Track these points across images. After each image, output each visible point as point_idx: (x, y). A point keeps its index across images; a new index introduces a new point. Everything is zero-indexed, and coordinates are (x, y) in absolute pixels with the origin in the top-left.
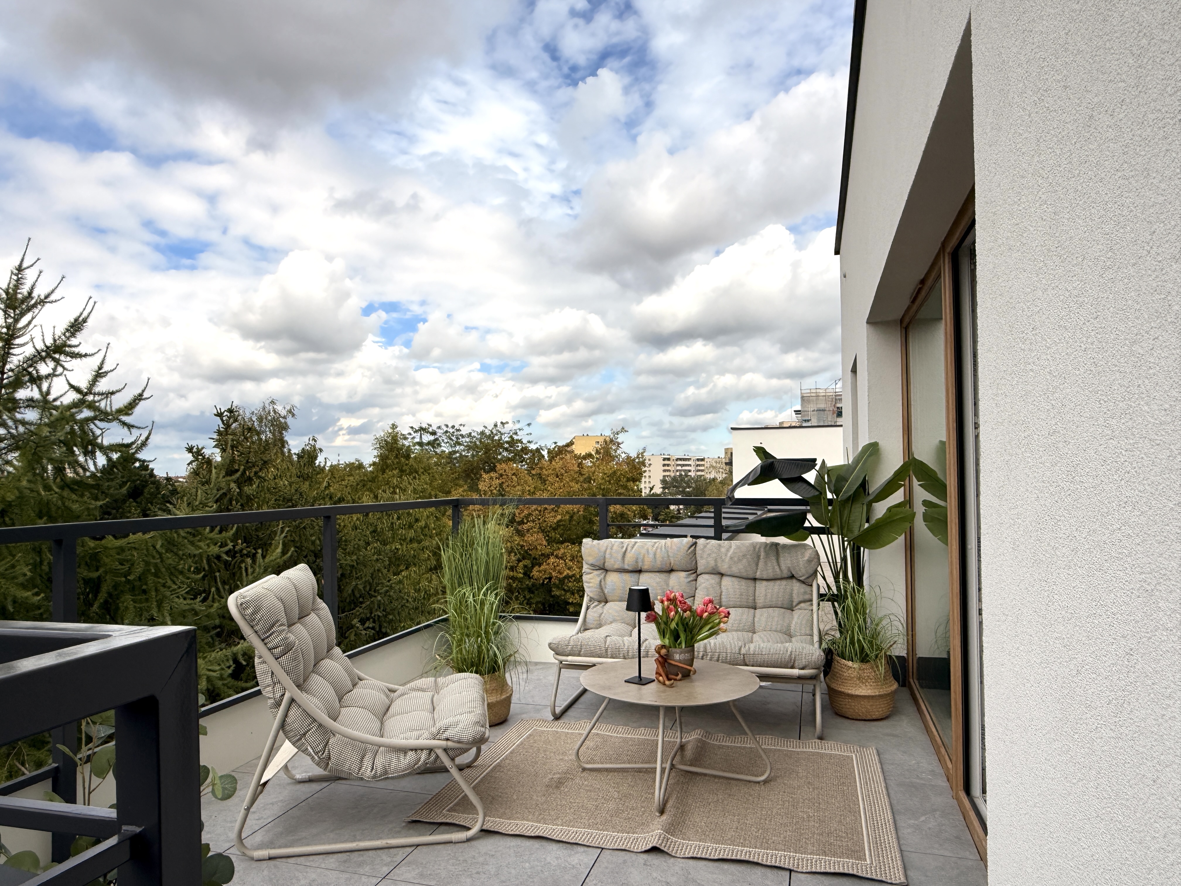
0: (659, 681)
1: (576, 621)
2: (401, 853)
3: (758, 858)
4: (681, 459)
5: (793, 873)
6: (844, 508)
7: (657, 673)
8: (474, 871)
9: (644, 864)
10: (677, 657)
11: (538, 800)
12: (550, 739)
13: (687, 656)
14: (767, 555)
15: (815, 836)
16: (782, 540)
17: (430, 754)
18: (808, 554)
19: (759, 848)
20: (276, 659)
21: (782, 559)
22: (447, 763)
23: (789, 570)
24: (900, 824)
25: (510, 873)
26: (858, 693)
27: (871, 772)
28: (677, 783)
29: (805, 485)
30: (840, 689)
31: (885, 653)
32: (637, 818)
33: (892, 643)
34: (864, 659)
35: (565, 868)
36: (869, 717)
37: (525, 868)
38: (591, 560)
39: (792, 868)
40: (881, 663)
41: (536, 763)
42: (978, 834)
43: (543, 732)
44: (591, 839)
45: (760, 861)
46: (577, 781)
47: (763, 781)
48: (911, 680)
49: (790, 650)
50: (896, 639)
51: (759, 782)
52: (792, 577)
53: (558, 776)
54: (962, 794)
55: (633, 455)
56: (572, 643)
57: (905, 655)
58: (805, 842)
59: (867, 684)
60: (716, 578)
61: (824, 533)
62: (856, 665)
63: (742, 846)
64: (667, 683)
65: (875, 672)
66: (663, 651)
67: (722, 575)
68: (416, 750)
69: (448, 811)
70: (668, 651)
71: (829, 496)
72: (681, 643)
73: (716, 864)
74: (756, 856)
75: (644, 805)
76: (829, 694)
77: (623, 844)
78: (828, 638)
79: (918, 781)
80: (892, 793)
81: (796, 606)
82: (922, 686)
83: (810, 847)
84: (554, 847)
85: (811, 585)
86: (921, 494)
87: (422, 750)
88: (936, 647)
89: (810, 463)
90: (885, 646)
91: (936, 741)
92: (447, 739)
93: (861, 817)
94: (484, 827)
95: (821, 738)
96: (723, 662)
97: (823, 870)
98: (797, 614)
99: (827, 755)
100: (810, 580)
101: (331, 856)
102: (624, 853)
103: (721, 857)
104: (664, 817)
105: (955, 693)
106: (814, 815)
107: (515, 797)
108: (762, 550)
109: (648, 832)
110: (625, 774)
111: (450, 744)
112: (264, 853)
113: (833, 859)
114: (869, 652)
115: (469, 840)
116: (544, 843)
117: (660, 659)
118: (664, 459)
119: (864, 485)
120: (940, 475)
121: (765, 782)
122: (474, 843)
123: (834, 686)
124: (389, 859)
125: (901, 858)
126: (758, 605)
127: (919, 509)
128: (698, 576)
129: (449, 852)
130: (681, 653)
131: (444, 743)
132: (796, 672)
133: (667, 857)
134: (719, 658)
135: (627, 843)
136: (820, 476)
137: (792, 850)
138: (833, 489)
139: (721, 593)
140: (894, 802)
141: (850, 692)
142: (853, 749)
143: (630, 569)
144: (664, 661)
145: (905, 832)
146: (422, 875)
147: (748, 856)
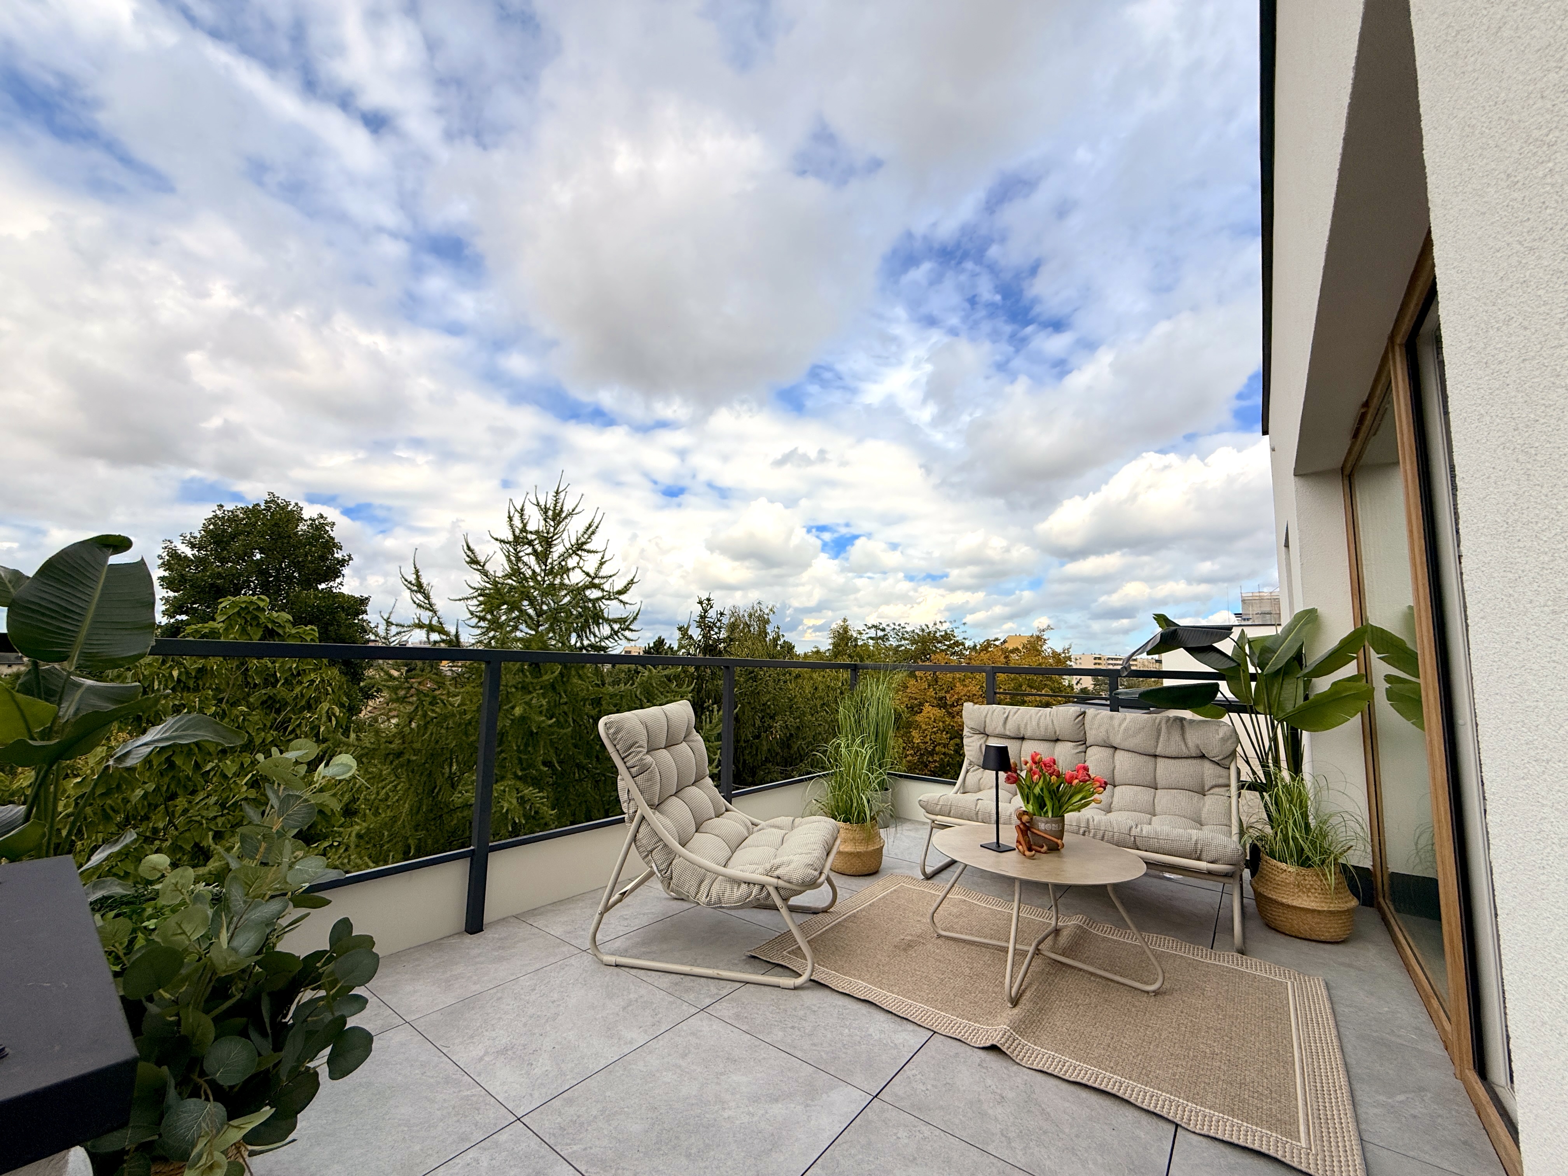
0: (1019, 851)
1: (954, 784)
2: (729, 986)
3: (1131, 1095)
4: (1112, 659)
5: (1179, 1129)
6: (1273, 685)
7: (1018, 841)
8: (790, 1025)
9: (979, 1065)
10: (1042, 826)
11: (880, 961)
12: (914, 898)
13: (1054, 827)
14: (1168, 729)
15: (1220, 1083)
16: (1187, 714)
17: (762, 889)
18: (1222, 732)
19: (1134, 1081)
20: (633, 777)
21: (1188, 735)
22: (778, 902)
23: (1198, 747)
24: (1359, 1095)
25: (825, 1037)
26: (1295, 903)
27: (1315, 1010)
28: (1042, 972)
29: (1218, 655)
30: (1270, 896)
31: (1335, 859)
32: (984, 1005)
33: (1345, 848)
34: (1304, 862)
35: (886, 1045)
36: (1314, 937)
37: (842, 1034)
38: (972, 725)
39: (1179, 1123)
40: (1330, 871)
41: (892, 920)
42: (1505, 1147)
43: (909, 889)
44: (925, 1018)
45: (1132, 1100)
46: (929, 946)
47: (1154, 992)
48: (1381, 900)
49: (1194, 838)
50: (1351, 843)
51: (1148, 992)
52: (1203, 757)
53: (909, 938)
54: (1473, 1077)
55: (1059, 650)
56: (941, 803)
57: (1371, 868)
58: (1204, 1088)
59: (1310, 894)
60: (1110, 751)
61: (1246, 712)
62: (1292, 869)
63: (1111, 1072)
64: (1027, 853)
65: (1321, 881)
66: (1025, 818)
67: (1116, 748)
68: (749, 883)
69: (789, 953)
70: (1032, 819)
71: (1252, 670)
72: (1047, 812)
73: (1072, 1088)
74: (1129, 1091)
75: (996, 989)
76: (1256, 900)
77: (960, 1033)
78: (1254, 833)
79: (1393, 1039)
80: (1349, 1048)
81: (1209, 790)
82: (1398, 911)
83: (1210, 1096)
84: (880, 1016)
85: (1229, 768)
86: (1381, 668)
87: (754, 884)
88: (1418, 860)
89: (1224, 631)
90: (1337, 850)
91: (1423, 987)
92: (779, 878)
93: (1294, 1071)
94: (812, 978)
95: (1242, 952)
96: (1108, 842)
97: (1226, 1138)
98: (1209, 800)
99: (1249, 975)
100: (1226, 762)
101: (667, 975)
102: (959, 1043)
103: (1078, 1080)
104: (1016, 1011)
105: (1449, 923)
106: (1221, 1053)
107: (859, 952)
108: (1164, 722)
109: (992, 1025)
110: (984, 950)
111: (780, 882)
112: (612, 959)
113: (1245, 1124)
114: (1310, 855)
115: (795, 988)
116: (873, 1010)
117: (1022, 826)
118: (1095, 659)
119: (1298, 658)
120: (1410, 645)
121: (1156, 993)
122: (801, 993)
123: (1261, 890)
124: (715, 991)
125: (1360, 1152)
126: (1159, 786)
127: (1381, 687)
128: (1087, 748)
129: (773, 997)
130: (1047, 823)
131: (775, 880)
132: (1203, 865)
133: (1010, 1062)
134: (1103, 836)
135: (965, 1033)
136: (1239, 646)
137: (1182, 1095)
138: (1256, 661)
139: (1115, 767)
140: (1351, 1061)
141: (1284, 901)
142: (1289, 974)
143: (1012, 735)
144: (1026, 829)
145: (1369, 1111)
146: (737, 1016)
147: (1116, 1087)
